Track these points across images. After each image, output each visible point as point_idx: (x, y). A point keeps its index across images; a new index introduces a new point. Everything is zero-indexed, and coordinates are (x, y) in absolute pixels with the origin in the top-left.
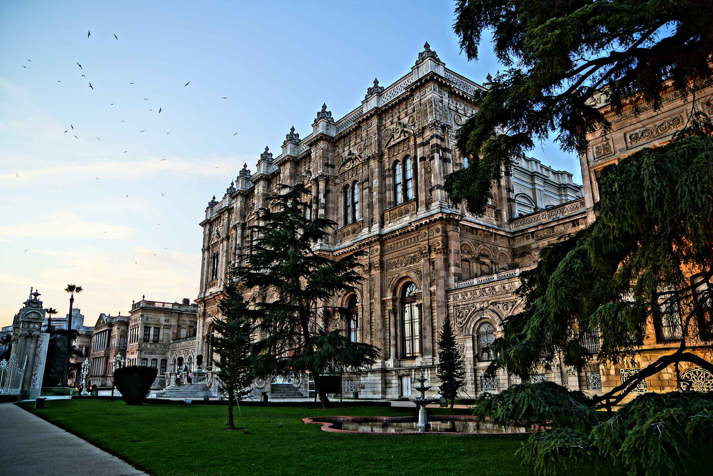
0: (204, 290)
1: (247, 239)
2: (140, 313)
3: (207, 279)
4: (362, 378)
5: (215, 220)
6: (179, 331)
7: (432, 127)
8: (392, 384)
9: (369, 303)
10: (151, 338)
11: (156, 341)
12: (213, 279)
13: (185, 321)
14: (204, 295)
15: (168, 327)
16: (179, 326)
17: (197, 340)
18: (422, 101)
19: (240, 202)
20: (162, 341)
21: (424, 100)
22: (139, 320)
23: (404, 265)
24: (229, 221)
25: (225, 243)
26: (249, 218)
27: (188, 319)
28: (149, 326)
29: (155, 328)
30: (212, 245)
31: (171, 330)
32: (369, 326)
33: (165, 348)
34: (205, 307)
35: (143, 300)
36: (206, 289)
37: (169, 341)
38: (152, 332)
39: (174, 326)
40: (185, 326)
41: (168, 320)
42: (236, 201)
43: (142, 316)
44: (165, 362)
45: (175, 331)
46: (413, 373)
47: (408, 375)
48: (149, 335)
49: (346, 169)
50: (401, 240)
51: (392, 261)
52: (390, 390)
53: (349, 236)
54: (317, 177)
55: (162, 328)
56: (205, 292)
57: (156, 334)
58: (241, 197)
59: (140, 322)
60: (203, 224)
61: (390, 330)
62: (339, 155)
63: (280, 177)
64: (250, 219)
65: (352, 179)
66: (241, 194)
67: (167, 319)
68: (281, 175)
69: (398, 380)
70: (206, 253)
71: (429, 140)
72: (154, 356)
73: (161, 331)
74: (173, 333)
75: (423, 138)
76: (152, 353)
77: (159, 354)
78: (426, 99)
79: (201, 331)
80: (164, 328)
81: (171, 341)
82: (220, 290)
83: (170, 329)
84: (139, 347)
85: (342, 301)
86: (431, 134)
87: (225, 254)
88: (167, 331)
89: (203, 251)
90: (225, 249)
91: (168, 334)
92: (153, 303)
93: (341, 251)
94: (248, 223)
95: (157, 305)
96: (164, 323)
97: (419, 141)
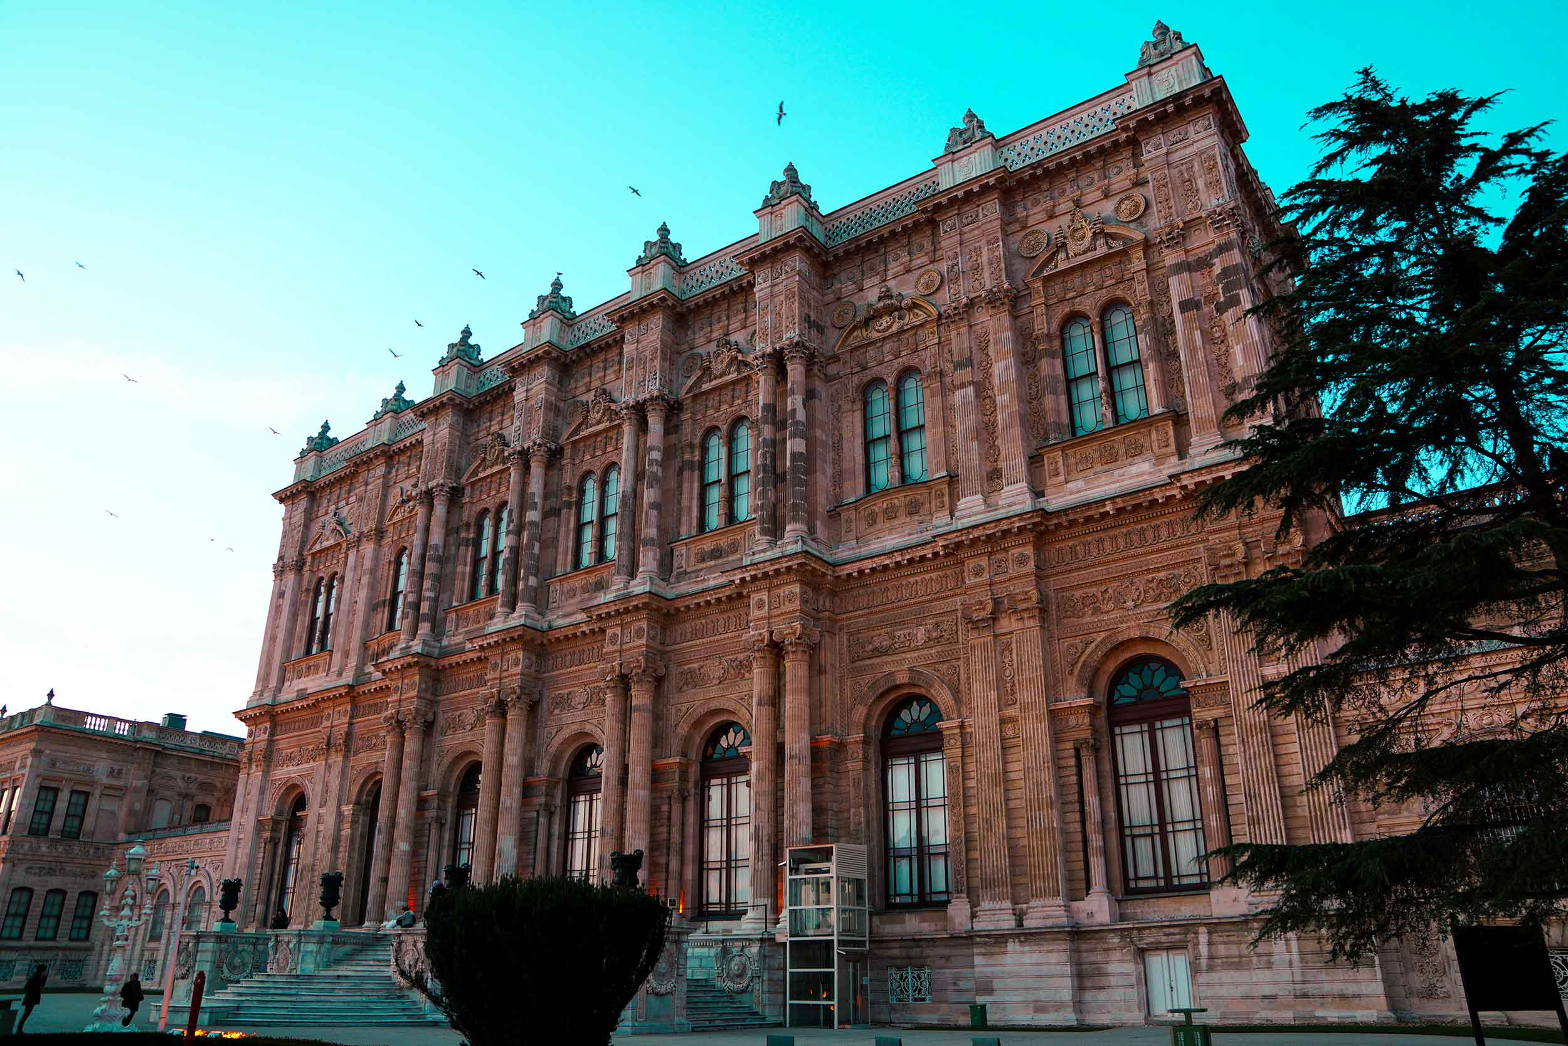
0: (273, 684)
1: (463, 535)
2: (32, 745)
3: (288, 651)
4: (978, 960)
5: (330, 485)
6: (148, 810)
7: (1224, 219)
8: (1107, 975)
9: (996, 718)
10: (57, 823)
11: (72, 834)
12: (308, 651)
13: (170, 778)
14: (275, 696)
15: (114, 792)
16: (150, 791)
17: (233, 834)
18: (1175, 157)
19: (451, 426)
20: (92, 833)
21: (1180, 153)
22: (23, 767)
23: (1130, 604)
24: (386, 487)
25: (368, 548)
26: (475, 472)
27: (179, 774)
28: (53, 785)
29: (73, 792)
30: (314, 555)
31: (125, 802)
32: (1000, 790)
33: (99, 858)
34: (272, 734)
35: (49, 704)
36: (282, 680)
37: (114, 837)
38: (62, 805)
39: (136, 790)
40: (167, 793)
41: (120, 772)
42: (436, 424)
43: (37, 753)
44: (90, 902)
45: (138, 806)
46: (1203, 938)
47: (1179, 947)
48: (51, 814)
49: (875, 335)
50: (1116, 532)
51: (1078, 594)
52: (1102, 996)
53: (896, 522)
54: (782, 349)
55: (97, 793)
56: (279, 690)
57: (77, 814)
58: (454, 414)
59: (26, 771)
60: (283, 497)
61: (1082, 801)
62: (839, 299)
63: (621, 353)
64: (481, 475)
65: (898, 364)
66: (455, 406)
67: (116, 767)
68: (626, 348)
69: (1137, 963)
70: (290, 578)
71: (1211, 256)
72: (55, 882)
73: (93, 804)
74: (131, 812)
75: (1187, 251)
76: (51, 872)
77: (75, 876)
78: (1188, 151)
79: (253, 806)
80: (102, 795)
81: (122, 837)
82: (342, 682)
83: (121, 798)
84: (11, 851)
85: (868, 716)
86: (1222, 240)
87: (365, 580)
88: (109, 805)
89: (280, 571)
90: (368, 564)
91: (112, 813)
92: (81, 716)
93: (868, 565)
94: (468, 490)
95: (91, 724)
96: (106, 781)
97: (1171, 258)
